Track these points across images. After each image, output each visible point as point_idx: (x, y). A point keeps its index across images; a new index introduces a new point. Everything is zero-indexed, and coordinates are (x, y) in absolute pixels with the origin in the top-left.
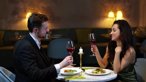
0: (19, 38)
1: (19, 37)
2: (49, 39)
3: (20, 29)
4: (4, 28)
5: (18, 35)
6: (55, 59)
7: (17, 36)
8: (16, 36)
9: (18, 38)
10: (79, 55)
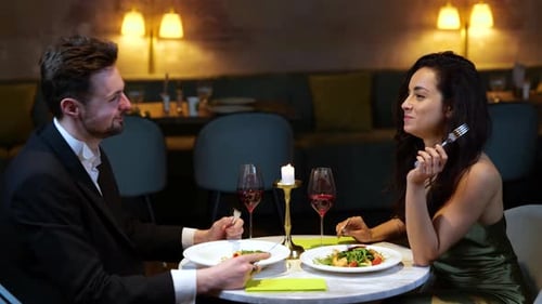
2: (202, 114)
6: (223, 194)
10: (281, 192)
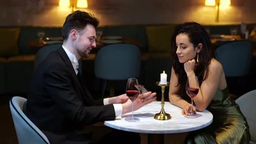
0: (45, 43)
1: (46, 41)
2: (98, 44)
3: (47, 25)
4: (19, 22)
5: (43, 36)
6: (108, 81)
7: (41, 39)
8: (39, 38)
9: (43, 41)
